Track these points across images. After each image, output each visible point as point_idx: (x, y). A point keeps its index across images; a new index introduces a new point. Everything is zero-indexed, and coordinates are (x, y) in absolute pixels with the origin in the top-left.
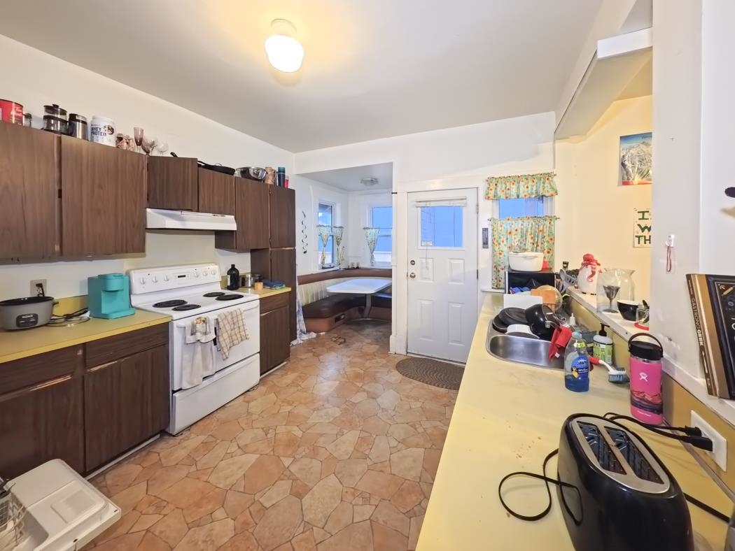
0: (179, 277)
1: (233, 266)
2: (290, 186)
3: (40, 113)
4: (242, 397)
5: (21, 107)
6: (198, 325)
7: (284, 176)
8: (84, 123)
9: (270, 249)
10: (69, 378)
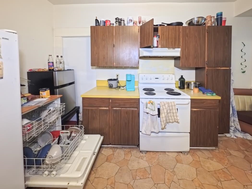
0: (156, 78)
1: (182, 76)
2: (227, 24)
3: (113, 21)
4: (176, 154)
5: (110, 21)
6: (148, 105)
7: (221, 18)
8: (124, 21)
9: (207, 68)
10: (108, 108)
